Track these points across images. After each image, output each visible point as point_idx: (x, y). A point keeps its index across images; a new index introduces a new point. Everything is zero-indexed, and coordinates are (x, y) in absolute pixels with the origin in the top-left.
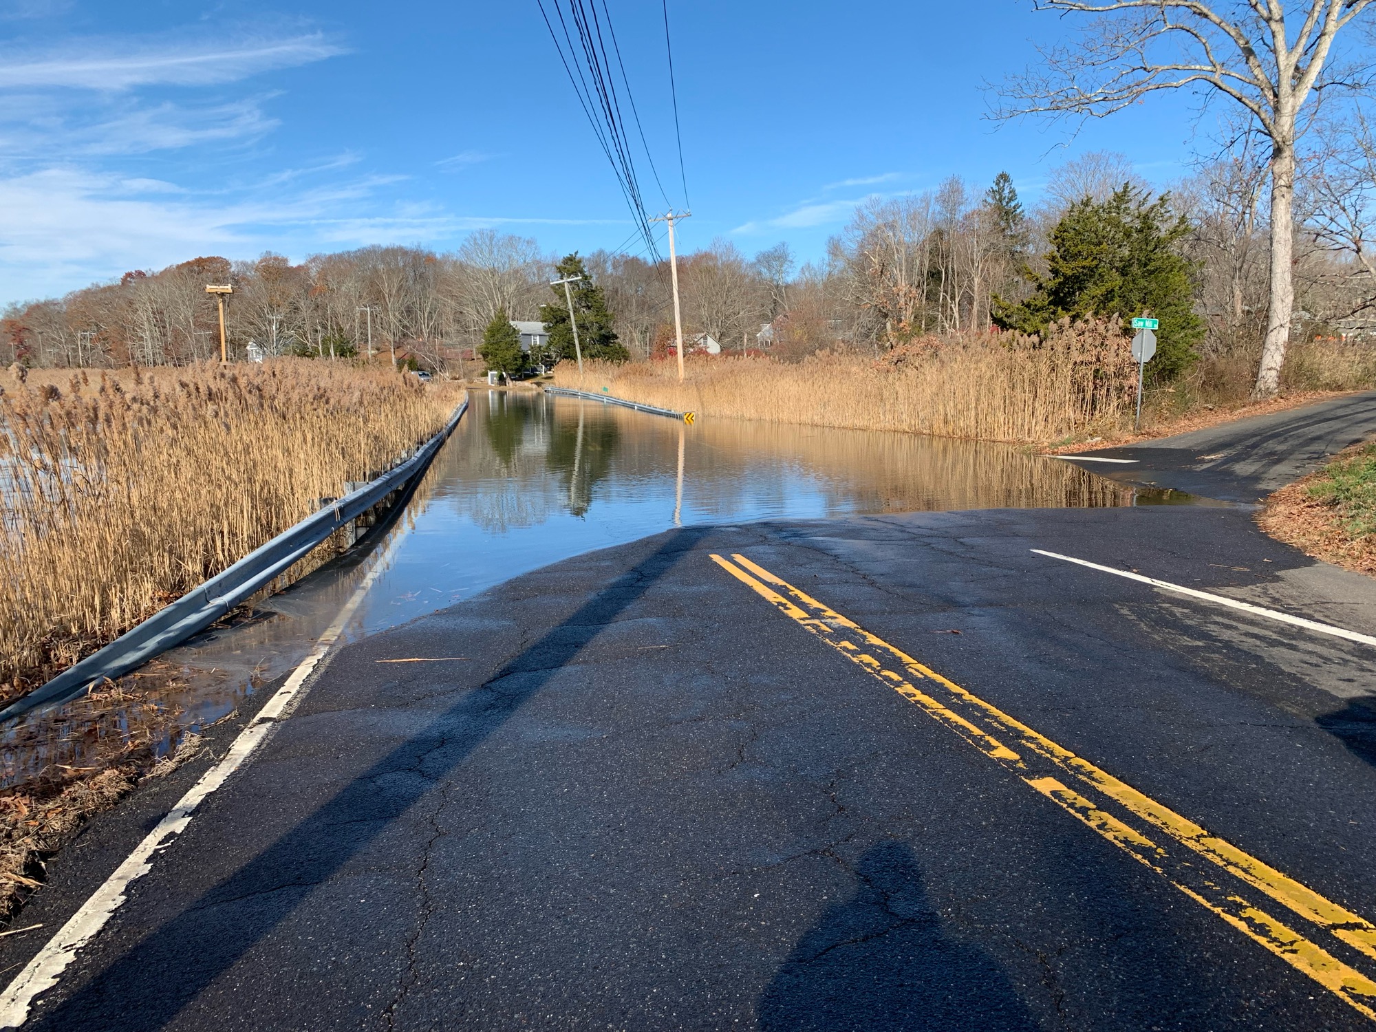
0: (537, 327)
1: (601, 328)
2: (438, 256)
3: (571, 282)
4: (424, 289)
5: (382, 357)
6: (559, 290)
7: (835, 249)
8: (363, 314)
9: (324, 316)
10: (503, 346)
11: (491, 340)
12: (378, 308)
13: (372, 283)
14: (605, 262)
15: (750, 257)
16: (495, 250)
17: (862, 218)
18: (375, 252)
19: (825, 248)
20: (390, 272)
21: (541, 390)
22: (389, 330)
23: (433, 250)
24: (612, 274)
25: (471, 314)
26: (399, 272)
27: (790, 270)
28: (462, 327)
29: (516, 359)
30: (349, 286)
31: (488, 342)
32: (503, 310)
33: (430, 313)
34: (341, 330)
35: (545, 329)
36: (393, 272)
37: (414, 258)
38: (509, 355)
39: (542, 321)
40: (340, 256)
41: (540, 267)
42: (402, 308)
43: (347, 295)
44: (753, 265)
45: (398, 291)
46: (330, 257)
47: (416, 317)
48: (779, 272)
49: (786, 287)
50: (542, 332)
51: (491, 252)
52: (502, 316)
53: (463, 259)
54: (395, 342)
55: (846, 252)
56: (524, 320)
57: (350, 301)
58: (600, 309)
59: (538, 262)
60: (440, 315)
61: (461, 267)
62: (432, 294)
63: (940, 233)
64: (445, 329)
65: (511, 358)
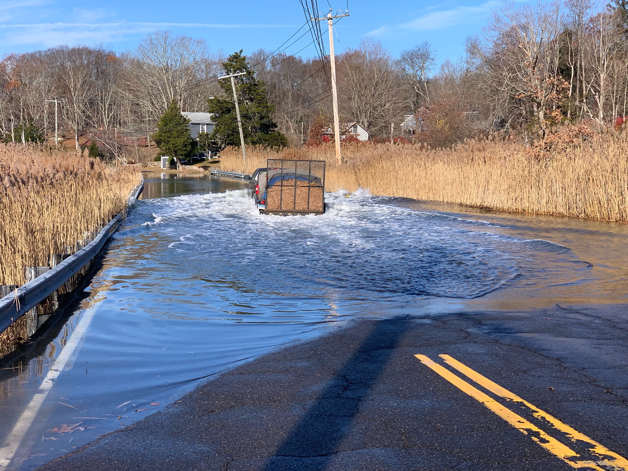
0: (204, 117)
1: (262, 118)
2: (118, 55)
3: (236, 77)
4: (105, 84)
5: (68, 143)
6: (225, 84)
7: (473, 49)
8: (51, 105)
9: (17, 107)
10: (175, 134)
11: (164, 128)
12: (65, 101)
13: (60, 79)
14: (265, 60)
15: (396, 56)
16: (169, 49)
17: (498, 20)
18: (63, 51)
19: (464, 47)
20: (76, 69)
21: (207, 173)
22: (73, 120)
23: (114, 50)
24: (270, 71)
25: (146, 106)
26: (84, 69)
27: (431, 67)
28: (138, 117)
29: (186, 146)
30: (40, 81)
31: (161, 131)
32: (175, 102)
33: (110, 105)
34: (31, 119)
35: (212, 118)
36: (79, 69)
37: (97, 57)
38: (180, 142)
39: (210, 112)
40: (33, 55)
41: (208, 65)
42: (86, 100)
43: (37, 89)
44: (398, 63)
45: (82, 86)
46: (24, 56)
47: (98, 109)
48: (422, 68)
49: (428, 82)
50: (209, 121)
51: (165, 51)
52: (174, 108)
53: (140, 57)
54: (78, 130)
55: (482, 51)
56: (193, 111)
57: (40, 94)
58: (262, 102)
59: (206, 61)
60: (119, 106)
61: (139, 65)
62: (113, 88)
63: (568, 34)
64: (123, 118)
65: (182, 145)
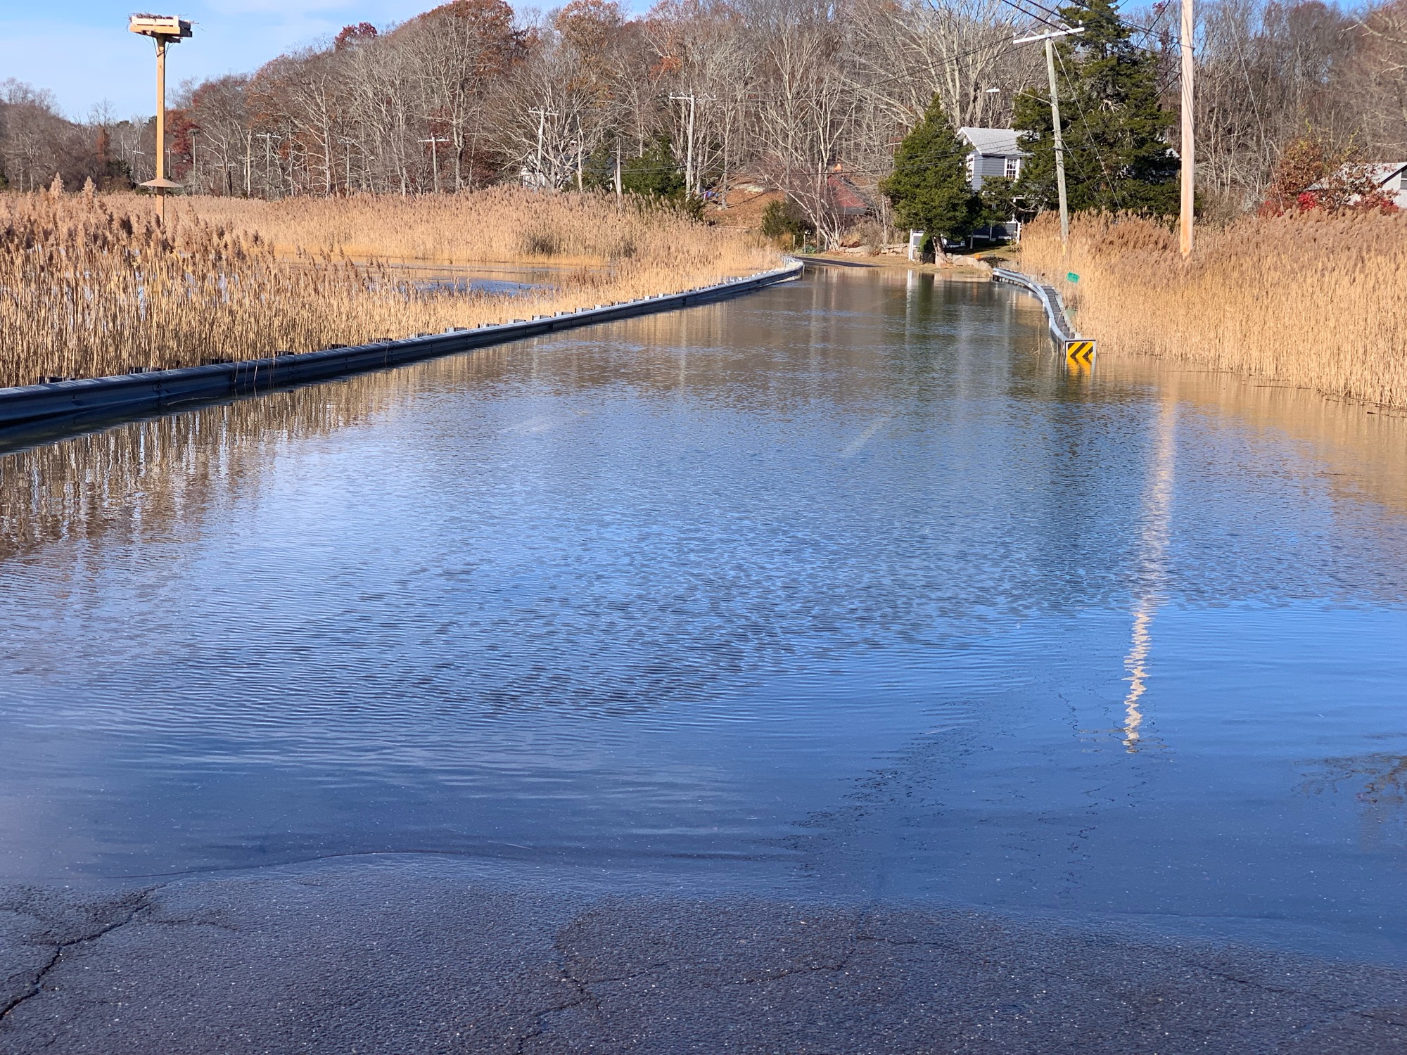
10: (931, 178)
11: (908, 164)
29: (954, 207)
30: (723, 58)
31: (901, 170)
38: (940, 197)
50: (1015, 150)
52: (936, 116)
56: (986, 126)
58: (1143, 104)
65: (944, 204)
